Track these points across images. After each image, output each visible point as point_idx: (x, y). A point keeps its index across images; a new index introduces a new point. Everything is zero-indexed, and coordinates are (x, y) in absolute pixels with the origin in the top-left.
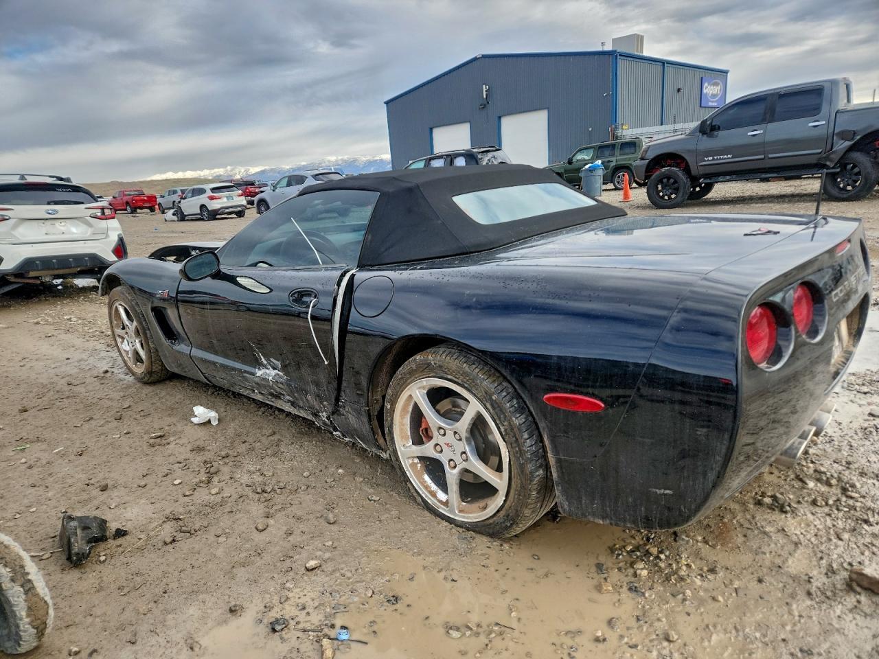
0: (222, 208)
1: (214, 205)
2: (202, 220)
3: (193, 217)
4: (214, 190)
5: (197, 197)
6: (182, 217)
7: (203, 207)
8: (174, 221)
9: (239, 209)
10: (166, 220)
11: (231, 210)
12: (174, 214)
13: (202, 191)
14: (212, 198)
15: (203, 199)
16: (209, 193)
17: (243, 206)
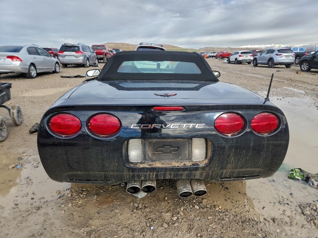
0: (242, 60)
1: (240, 59)
2: (235, 64)
3: (233, 62)
4: (242, 53)
5: (236, 55)
6: (229, 62)
7: (236, 59)
8: (226, 63)
9: (249, 61)
10: (224, 62)
11: (245, 61)
12: (227, 61)
13: (238, 53)
14: (240, 56)
15: (237, 56)
16: (240, 54)
17: (251, 60)
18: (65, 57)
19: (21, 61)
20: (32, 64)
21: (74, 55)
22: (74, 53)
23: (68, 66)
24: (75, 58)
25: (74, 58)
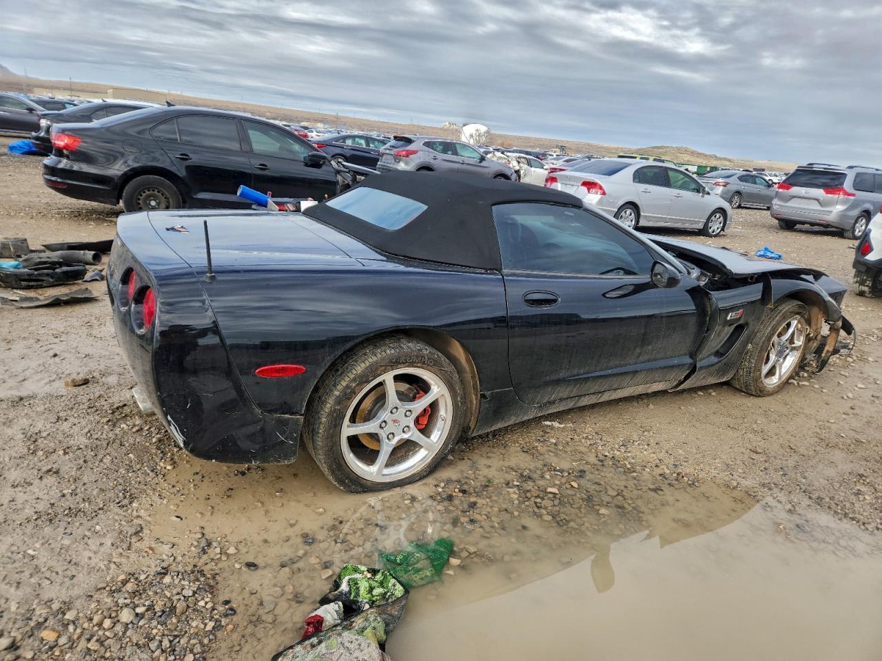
18: (790, 200)
19: (604, 193)
20: (633, 206)
21: (817, 198)
22: (819, 193)
23: (798, 226)
24: (819, 208)
25: (817, 207)
